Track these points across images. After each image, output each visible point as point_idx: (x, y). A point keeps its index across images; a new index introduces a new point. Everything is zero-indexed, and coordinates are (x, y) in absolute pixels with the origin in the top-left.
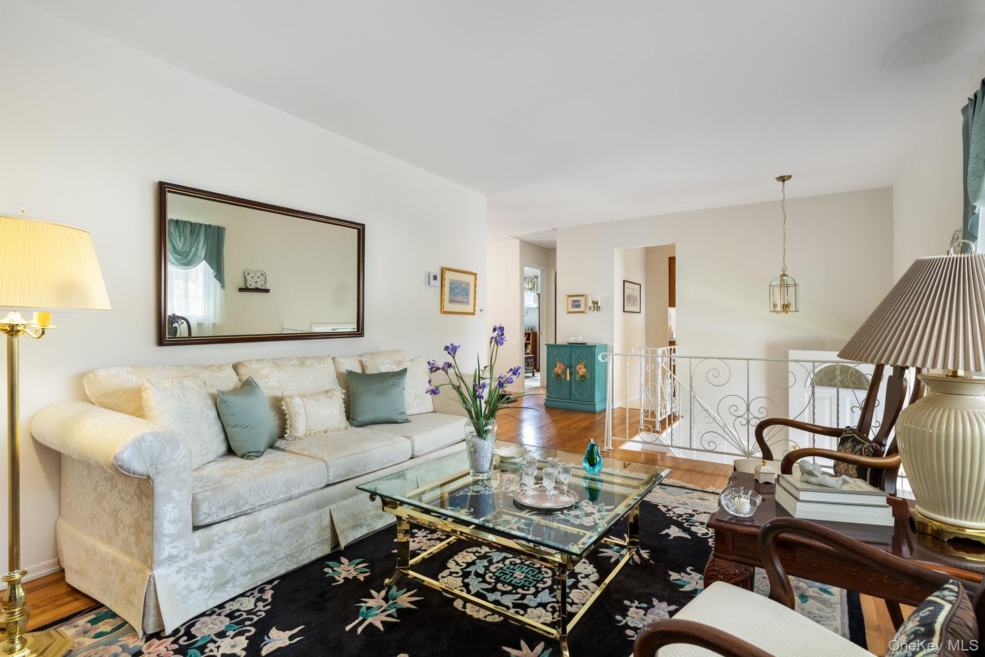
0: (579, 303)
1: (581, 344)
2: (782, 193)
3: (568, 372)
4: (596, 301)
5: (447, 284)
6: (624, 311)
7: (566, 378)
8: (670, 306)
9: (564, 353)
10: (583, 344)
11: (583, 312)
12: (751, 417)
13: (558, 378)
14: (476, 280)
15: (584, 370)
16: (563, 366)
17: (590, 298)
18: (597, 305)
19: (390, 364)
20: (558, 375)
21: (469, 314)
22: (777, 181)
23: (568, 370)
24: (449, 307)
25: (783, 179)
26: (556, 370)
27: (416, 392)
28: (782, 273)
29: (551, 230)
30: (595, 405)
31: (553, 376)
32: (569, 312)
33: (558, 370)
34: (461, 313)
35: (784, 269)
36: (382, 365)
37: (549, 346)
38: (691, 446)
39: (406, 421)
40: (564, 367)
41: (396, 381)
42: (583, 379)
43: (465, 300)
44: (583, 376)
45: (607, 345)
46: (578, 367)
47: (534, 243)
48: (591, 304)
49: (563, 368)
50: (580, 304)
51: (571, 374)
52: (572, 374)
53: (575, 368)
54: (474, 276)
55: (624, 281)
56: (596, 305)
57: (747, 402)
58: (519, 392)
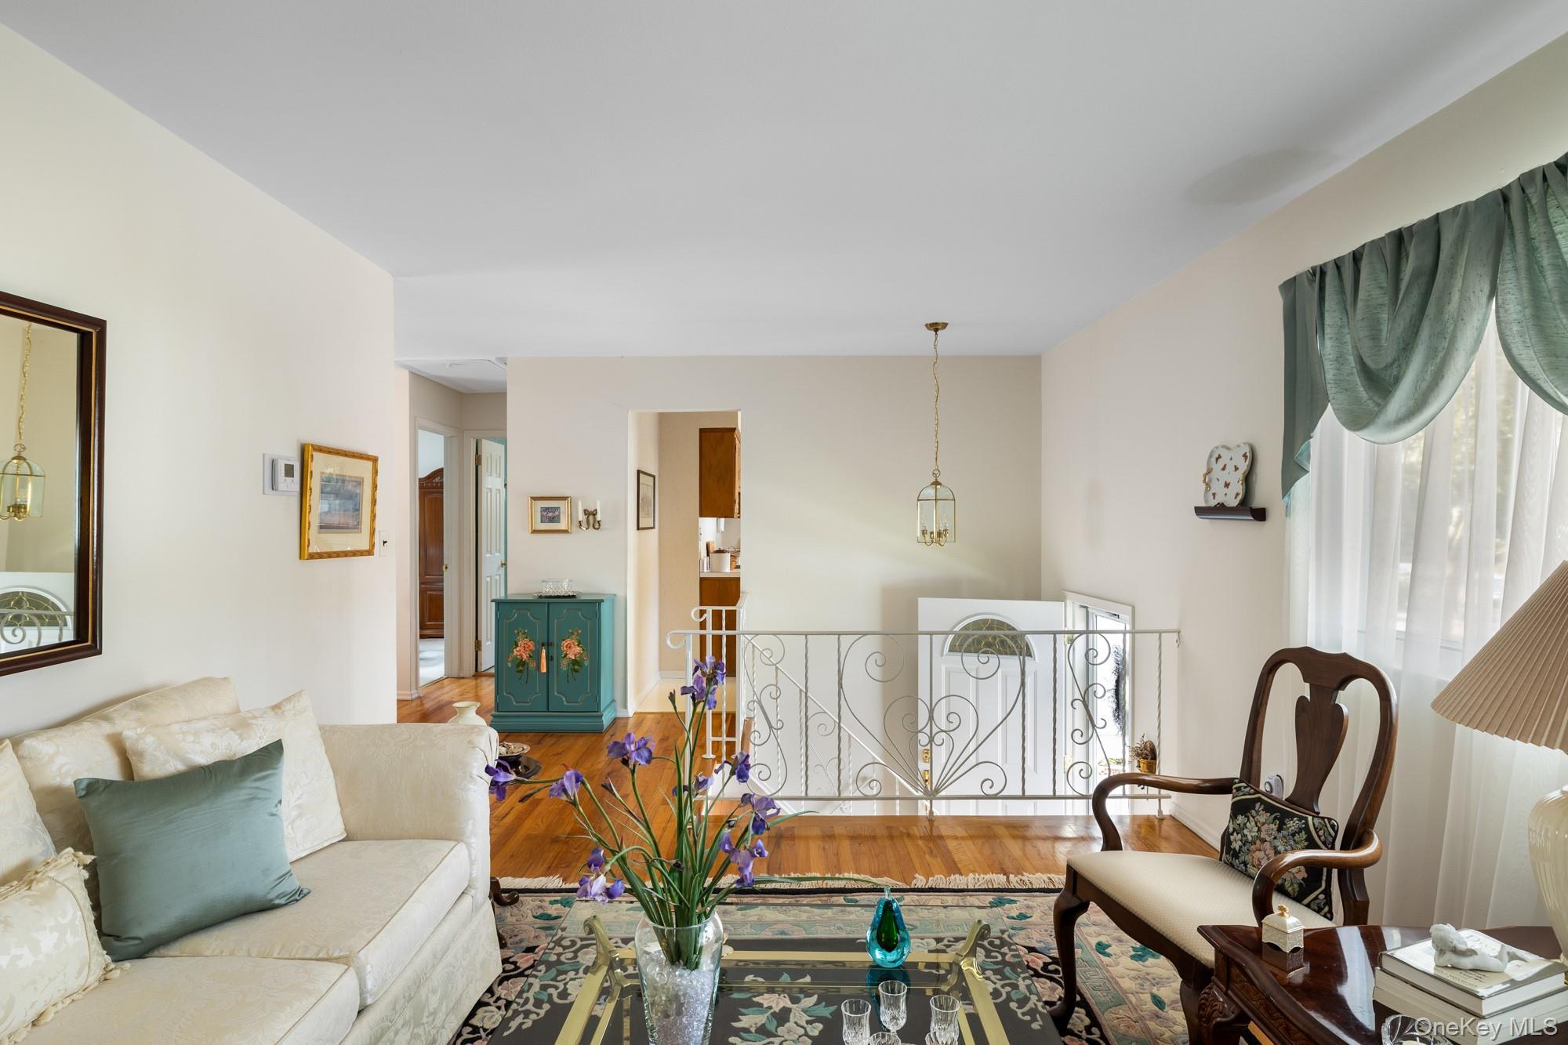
0: (557, 513)
1: (564, 597)
2: (934, 350)
3: (544, 654)
4: (591, 509)
5: (315, 484)
6: (638, 529)
7: (538, 667)
8: (701, 516)
9: (534, 618)
10: (569, 597)
11: (565, 531)
12: (935, 729)
13: (521, 668)
14: (375, 472)
15: (578, 649)
16: (531, 645)
17: (580, 503)
18: (595, 519)
19: (213, 730)
20: (522, 663)
21: (361, 553)
22: (926, 329)
23: (544, 651)
24: (319, 542)
25: (935, 327)
26: (515, 653)
27: (299, 798)
28: (934, 480)
29: (493, 359)
30: (601, 716)
31: (510, 665)
32: (534, 532)
33: (521, 651)
34: (346, 554)
35: (936, 472)
36: (191, 738)
37: (499, 604)
38: (839, 794)
39: (299, 895)
40: (535, 646)
41: (257, 788)
42: (576, 667)
43: (351, 522)
44: (575, 662)
45: (615, 595)
46: (565, 643)
47: (436, 381)
48: (581, 517)
49: (532, 647)
50: (559, 516)
51: (549, 658)
52: (552, 658)
53: (559, 646)
54: (370, 464)
55: (639, 472)
56: (591, 517)
57: (929, 706)
58: (409, 698)
